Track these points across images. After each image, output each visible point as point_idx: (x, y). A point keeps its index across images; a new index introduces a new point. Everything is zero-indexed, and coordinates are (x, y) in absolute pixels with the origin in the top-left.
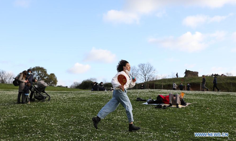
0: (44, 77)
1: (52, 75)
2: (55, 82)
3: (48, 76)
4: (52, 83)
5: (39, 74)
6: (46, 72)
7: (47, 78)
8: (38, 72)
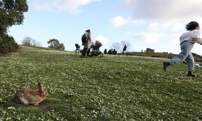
0: (57, 45)
1: (62, 44)
2: (64, 49)
3: (60, 45)
4: (62, 49)
5: (54, 43)
6: (58, 42)
7: (59, 46)
8: (54, 42)
